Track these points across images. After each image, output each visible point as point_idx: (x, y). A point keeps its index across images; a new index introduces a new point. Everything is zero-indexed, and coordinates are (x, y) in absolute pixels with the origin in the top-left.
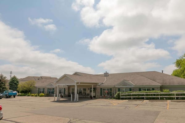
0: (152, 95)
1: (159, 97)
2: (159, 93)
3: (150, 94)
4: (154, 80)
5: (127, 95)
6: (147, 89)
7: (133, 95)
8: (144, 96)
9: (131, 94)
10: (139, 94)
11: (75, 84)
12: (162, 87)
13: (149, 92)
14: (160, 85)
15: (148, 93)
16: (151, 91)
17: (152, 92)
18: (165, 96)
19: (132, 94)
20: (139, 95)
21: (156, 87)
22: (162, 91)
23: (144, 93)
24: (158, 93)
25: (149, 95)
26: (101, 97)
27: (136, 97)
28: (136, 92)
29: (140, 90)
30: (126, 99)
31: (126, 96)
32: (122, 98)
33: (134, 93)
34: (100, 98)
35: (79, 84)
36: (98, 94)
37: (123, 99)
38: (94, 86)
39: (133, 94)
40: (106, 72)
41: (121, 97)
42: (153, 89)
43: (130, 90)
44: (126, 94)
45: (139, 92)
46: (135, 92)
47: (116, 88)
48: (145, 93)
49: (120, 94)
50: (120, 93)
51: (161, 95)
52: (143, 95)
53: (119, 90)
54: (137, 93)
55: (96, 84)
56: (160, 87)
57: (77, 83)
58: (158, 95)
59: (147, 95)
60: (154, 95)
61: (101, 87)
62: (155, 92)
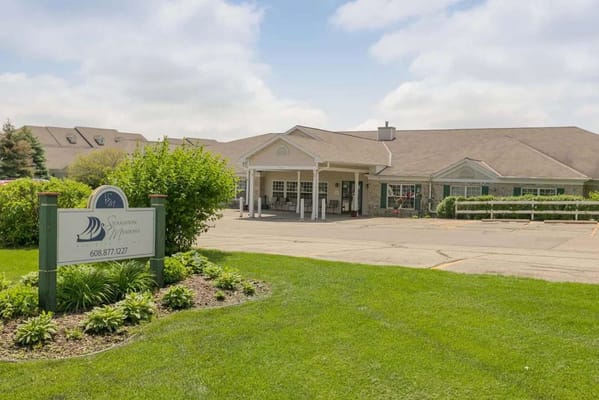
0: (554, 207)
1: (577, 213)
2: (578, 203)
3: (548, 205)
4: (568, 162)
5: (477, 205)
6: (541, 191)
7: (496, 207)
8: (531, 209)
9: (489, 202)
10: (515, 205)
11: (315, 168)
12: (589, 184)
13: (547, 198)
14: (585, 177)
15: (544, 203)
16: (553, 197)
17: (556, 200)
18: (593, 210)
19: (492, 203)
20: (515, 207)
21: (572, 184)
22: (586, 196)
23: (531, 202)
24: (573, 203)
25: (546, 207)
26: (382, 211)
27: (505, 212)
28: (507, 198)
29: (517, 192)
30: (472, 217)
31: (473, 209)
32: (459, 215)
33: (501, 201)
34: (377, 215)
35: (327, 168)
36: (371, 203)
37: (461, 217)
38: (361, 175)
39: (495, 202)
40: (387, 123)
41: (457, 212)
42: (561, 191)
43: (486, 190)
44: (472, 203)
45: (516, 198)
46: (503, 198)
47: (437, 184)
48: (533, 203)
49: (456, 202)
50: (454, 199)
51: (582, 208)
52: (528, 207)
53: (447, 190)
54: (510, 200)
55: (367, 167)
56: (582, 184)
57: (320, 165)
58: (573, 207)
59: (540, 207)
60: (562, 207)
61: (382, 179)
62: (566, 200)
